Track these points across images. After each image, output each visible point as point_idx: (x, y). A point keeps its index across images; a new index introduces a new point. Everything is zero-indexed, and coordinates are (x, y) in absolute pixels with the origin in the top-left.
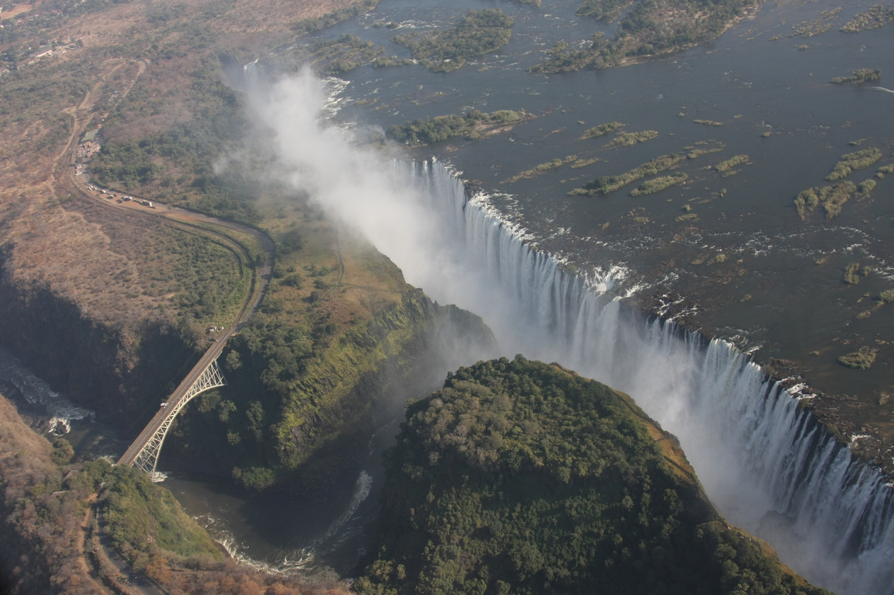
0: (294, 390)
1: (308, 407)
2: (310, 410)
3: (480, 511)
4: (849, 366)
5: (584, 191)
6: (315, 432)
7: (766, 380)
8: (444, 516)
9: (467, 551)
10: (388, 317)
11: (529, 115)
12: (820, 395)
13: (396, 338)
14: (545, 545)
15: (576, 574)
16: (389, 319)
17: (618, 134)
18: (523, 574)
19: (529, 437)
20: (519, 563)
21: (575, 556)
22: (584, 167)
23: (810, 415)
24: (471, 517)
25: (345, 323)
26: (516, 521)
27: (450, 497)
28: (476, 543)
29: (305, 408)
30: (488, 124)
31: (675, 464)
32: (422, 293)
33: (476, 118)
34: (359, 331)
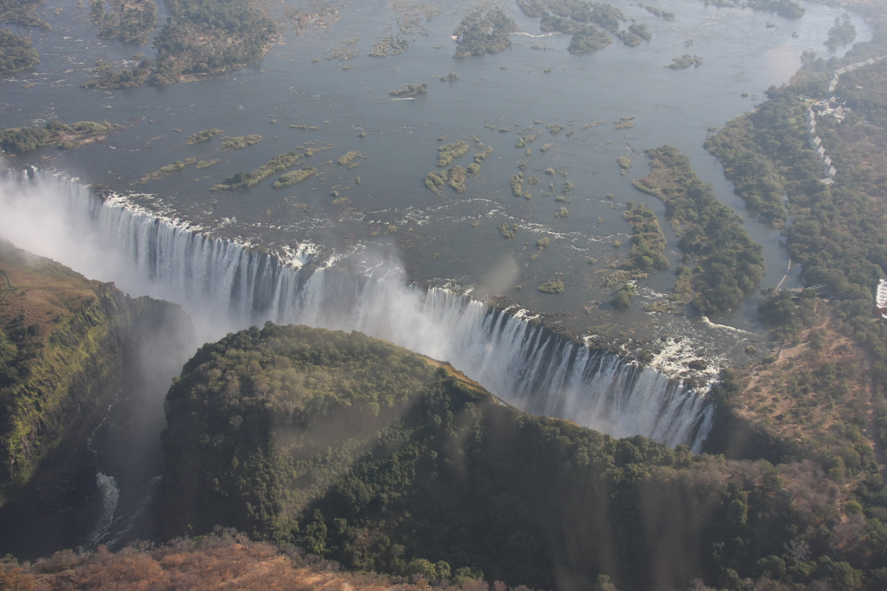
0: (19, 395)
1: (34, 413)
2: (34, 416)
3: (293, 463)
4: (549, 293)
5: (226, 186)
6: (40, 441)
7: (489, 312)
8: (255, 476)
9: (291, 502)
10: (87, 313)
11: (115, 126)
12: (542, 315)
13: (94, 336)
14: (366, 477)
15: (406, 493)
16: (88, 316)
17: (223, 138)
18: (358, 505)
19: (326, 385)
20: (354, 497)
21: (398, 479)
22: (208, 167)
23: (541, 330)
24: (285, 470)
25: (48, 322)
26: (331, 463)
27: (257, 457)
28: (297, 493)
29: (31, 414)
30: (73, 134)
31: (464, 382)
32: (114, 287)
33: (58, 129)
34: (63, 329)
